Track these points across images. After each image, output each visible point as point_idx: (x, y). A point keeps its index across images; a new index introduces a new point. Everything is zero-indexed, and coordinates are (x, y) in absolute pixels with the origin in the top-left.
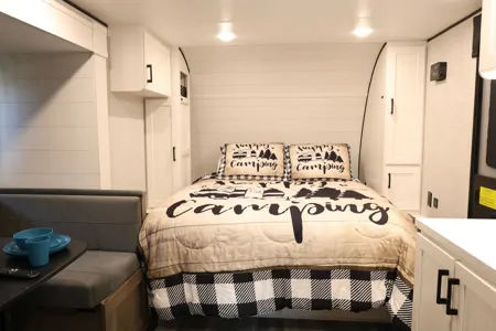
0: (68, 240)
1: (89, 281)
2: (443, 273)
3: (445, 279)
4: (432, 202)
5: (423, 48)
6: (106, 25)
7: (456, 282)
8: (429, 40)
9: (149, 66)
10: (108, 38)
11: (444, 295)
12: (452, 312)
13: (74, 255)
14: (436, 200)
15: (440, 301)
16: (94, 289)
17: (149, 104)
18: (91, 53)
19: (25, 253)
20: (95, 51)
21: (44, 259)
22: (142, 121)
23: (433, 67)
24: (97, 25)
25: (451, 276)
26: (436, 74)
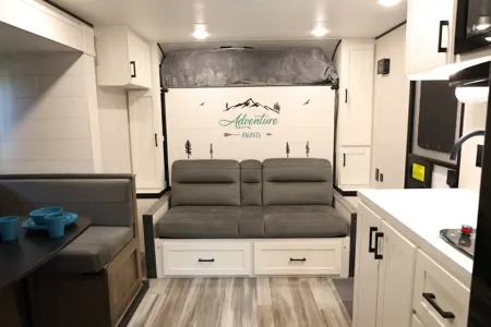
0: (75, 216)
1: (93, 250)
2: (373, 229)
3: (374, 233)
4: (379, 177)
5: (372, 46)
6: (91, 26)
7: (381, 235)
8: (377, 38)
9: (133, 62)
10: (95, 38)
11: (373, 246)
12: (378, 257)
13: (81, 229)
14: (382, 175)
15: (371, 250)
16: (97, 256)
17: (132, 95)
18: (81, 53)
19: (44, 227)
20: (84, 50)
21: (61, 232)
22: (126, 111)
23: (379, 62)
24: (85, 27)
25: (379, 231)
26: (381, 69)
